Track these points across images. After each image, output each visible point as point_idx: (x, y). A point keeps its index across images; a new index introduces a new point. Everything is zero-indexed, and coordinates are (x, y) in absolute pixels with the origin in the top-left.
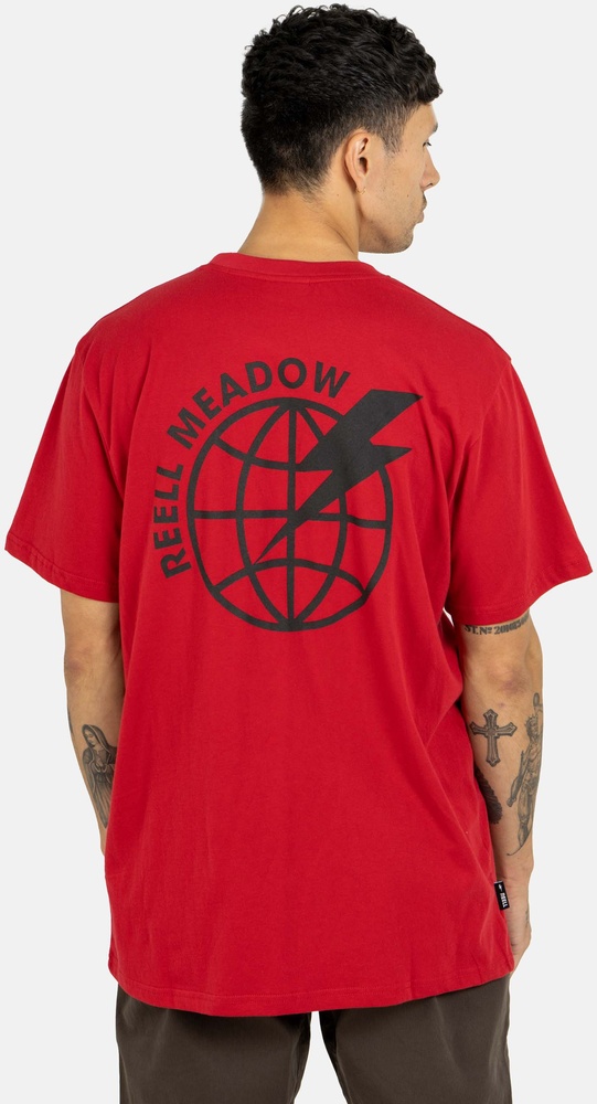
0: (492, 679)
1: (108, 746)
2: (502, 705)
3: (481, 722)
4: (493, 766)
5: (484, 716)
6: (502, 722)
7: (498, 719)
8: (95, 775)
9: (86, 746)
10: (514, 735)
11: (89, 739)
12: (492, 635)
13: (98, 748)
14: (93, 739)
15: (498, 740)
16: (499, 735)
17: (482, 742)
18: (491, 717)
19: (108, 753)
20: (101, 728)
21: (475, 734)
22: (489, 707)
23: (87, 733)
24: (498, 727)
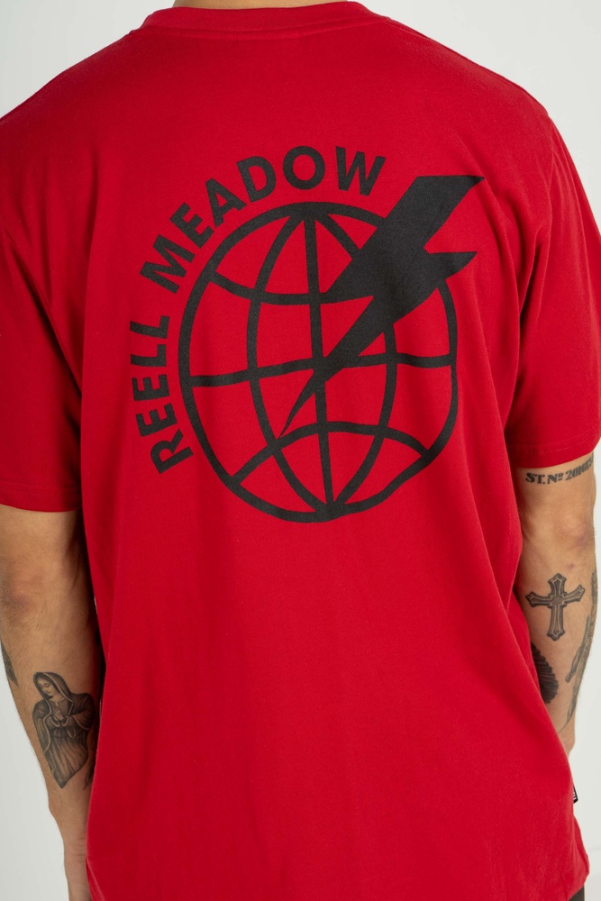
0: (561, 535)
1: (70, 694)
2: (572, 566)
3: (544, 591)
4: (555, 640)
5: (550, 582)
6: (570, 587)
7: (566, 583)
8: (51, 731)
9: (40, 698)
10: (582, 600)
11: (45, 689)
12: (563, 482)
13: (57, 699)
14: (50, 690)
15: (565, 609)
16: (567, 603)
17: (543, 615)
18: (557, 583)
19: (70, 703)
20: (61, 674)
21: (534, 606)
22: (555, 571)
23: (42, 682)
24: (566, 594)
